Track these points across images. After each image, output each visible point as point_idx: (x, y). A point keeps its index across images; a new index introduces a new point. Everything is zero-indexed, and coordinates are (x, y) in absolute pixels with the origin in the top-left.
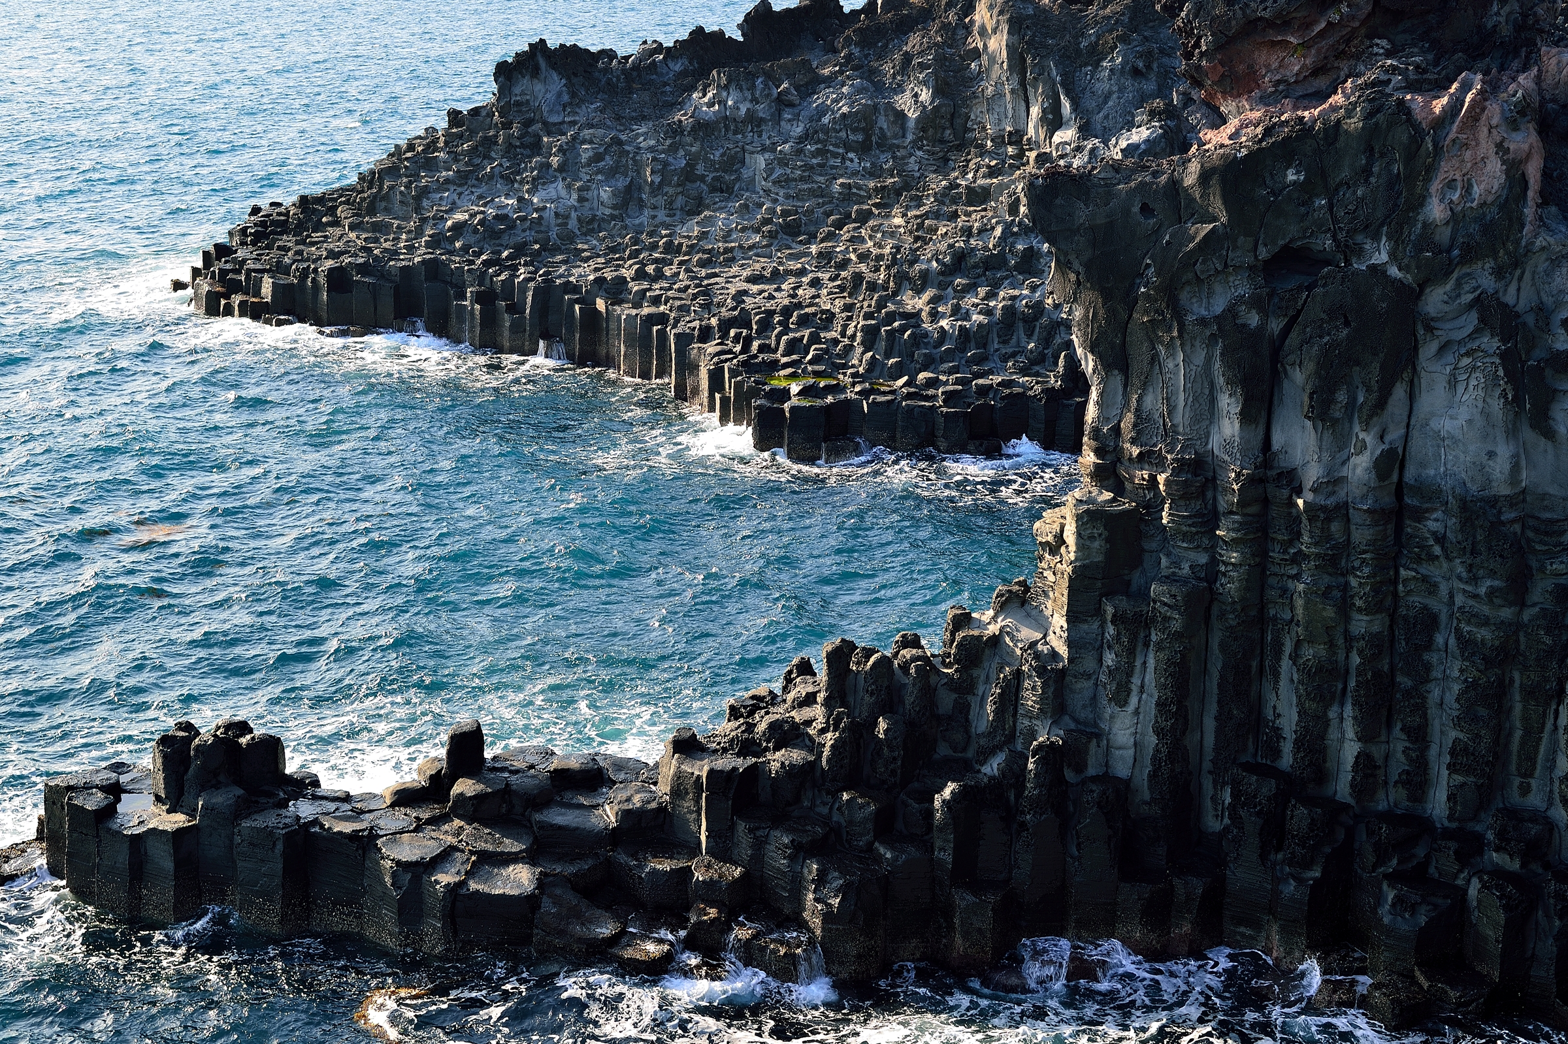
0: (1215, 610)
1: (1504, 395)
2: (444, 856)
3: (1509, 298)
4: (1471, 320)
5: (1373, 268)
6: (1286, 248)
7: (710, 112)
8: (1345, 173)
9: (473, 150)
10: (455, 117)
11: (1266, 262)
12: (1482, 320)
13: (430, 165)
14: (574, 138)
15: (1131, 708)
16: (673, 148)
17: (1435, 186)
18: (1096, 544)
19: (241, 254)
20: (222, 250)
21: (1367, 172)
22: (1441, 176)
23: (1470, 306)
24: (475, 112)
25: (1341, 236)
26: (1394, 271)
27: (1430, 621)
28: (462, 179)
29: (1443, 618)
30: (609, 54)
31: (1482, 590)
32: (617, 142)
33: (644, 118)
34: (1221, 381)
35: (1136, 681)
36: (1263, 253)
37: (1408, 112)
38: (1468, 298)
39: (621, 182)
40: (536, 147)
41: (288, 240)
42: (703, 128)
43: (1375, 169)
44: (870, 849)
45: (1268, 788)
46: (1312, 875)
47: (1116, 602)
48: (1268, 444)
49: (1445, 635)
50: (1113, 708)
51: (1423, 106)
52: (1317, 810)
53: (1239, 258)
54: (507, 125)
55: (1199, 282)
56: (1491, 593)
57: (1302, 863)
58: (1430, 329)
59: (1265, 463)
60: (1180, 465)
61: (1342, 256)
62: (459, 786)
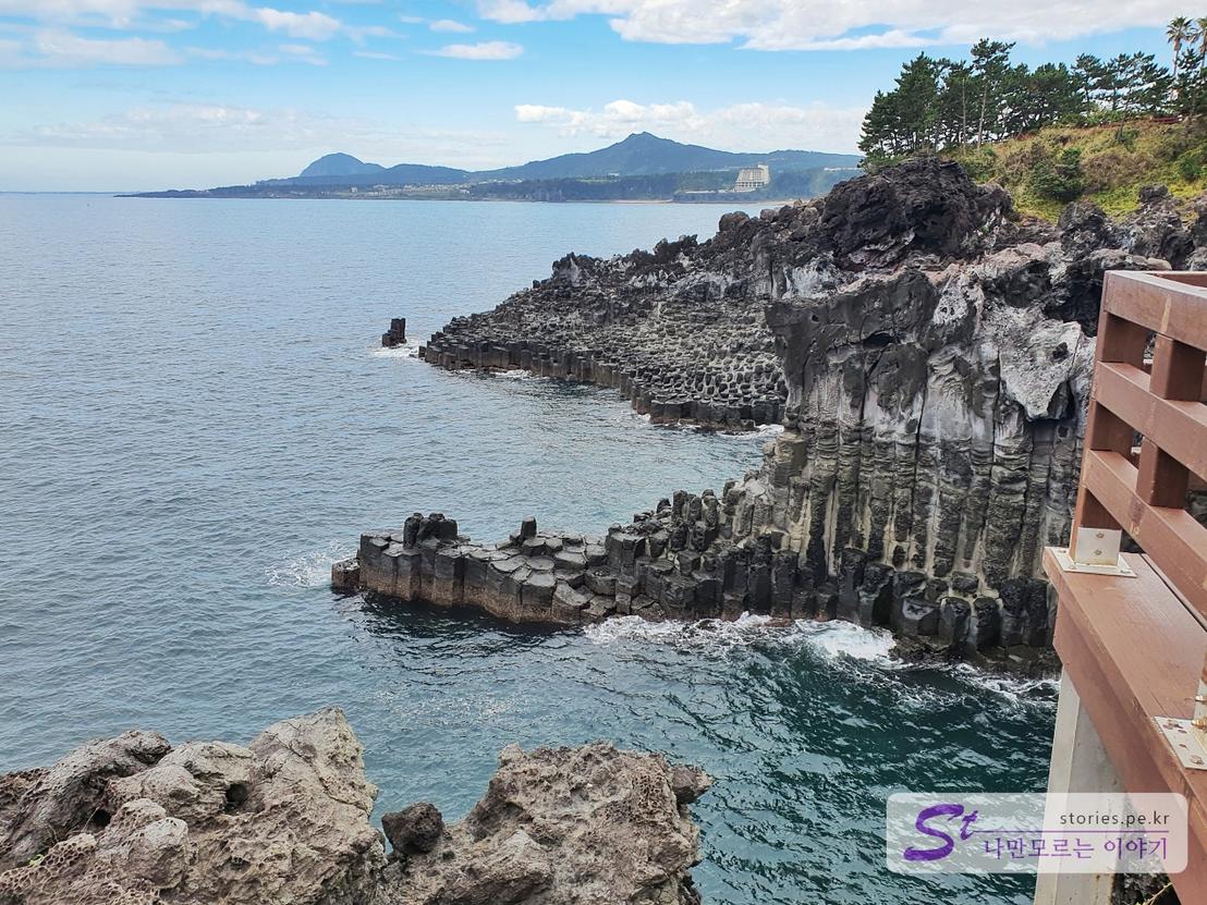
0: (837, 485)
1: (964, 398)
2: (517, 570)
3: (968, 359)
4: (950, 367)
5: (909, 344)
6: (873, 335)
7: (639, 284)
8: (899, 305)
9: (543, 298)
10: (536, 284)
11: (865, 340)
12: (955, 366)
13: (525, 302)
14: (584, 294)
15: (800, 523)
16: (624, 299)
17: (937, 310)
18: (787, 455)
19: (447, 336)
20: (439, 335)
21: (908, 304)
22: (940, 306)
23: (950, 361)
24: (544, 282)
25: (897, 330)
26: (918, 346)
27: (929, 493)
29: (935, 491)
30: (600, 260)
31: (951, 480)
33: (611, 287)
34: (843, 390)
35: (803, 512)
36: (863, 337)
37: (927, 279)
38: (949, 358)
39: (602, 313)
40: (568, 297)
42: (637, 291)
43: (912, 303)
44: (690, 575)
45: (857, 559)
46: (874, 596)
47: (796, 479)
48: (862, 416)
49: (935, 499)
50: (793, 523)
51: (933, 277)
52: (878, 569)
53: (853, 338)
54: (557, 287)
55: (836, 348)
56: (955, 481)
57: (870, 591)
58: (933, 370)
59: (861, 424)
60: (825, 424)
61: (897, 339)
62: (526, 542)
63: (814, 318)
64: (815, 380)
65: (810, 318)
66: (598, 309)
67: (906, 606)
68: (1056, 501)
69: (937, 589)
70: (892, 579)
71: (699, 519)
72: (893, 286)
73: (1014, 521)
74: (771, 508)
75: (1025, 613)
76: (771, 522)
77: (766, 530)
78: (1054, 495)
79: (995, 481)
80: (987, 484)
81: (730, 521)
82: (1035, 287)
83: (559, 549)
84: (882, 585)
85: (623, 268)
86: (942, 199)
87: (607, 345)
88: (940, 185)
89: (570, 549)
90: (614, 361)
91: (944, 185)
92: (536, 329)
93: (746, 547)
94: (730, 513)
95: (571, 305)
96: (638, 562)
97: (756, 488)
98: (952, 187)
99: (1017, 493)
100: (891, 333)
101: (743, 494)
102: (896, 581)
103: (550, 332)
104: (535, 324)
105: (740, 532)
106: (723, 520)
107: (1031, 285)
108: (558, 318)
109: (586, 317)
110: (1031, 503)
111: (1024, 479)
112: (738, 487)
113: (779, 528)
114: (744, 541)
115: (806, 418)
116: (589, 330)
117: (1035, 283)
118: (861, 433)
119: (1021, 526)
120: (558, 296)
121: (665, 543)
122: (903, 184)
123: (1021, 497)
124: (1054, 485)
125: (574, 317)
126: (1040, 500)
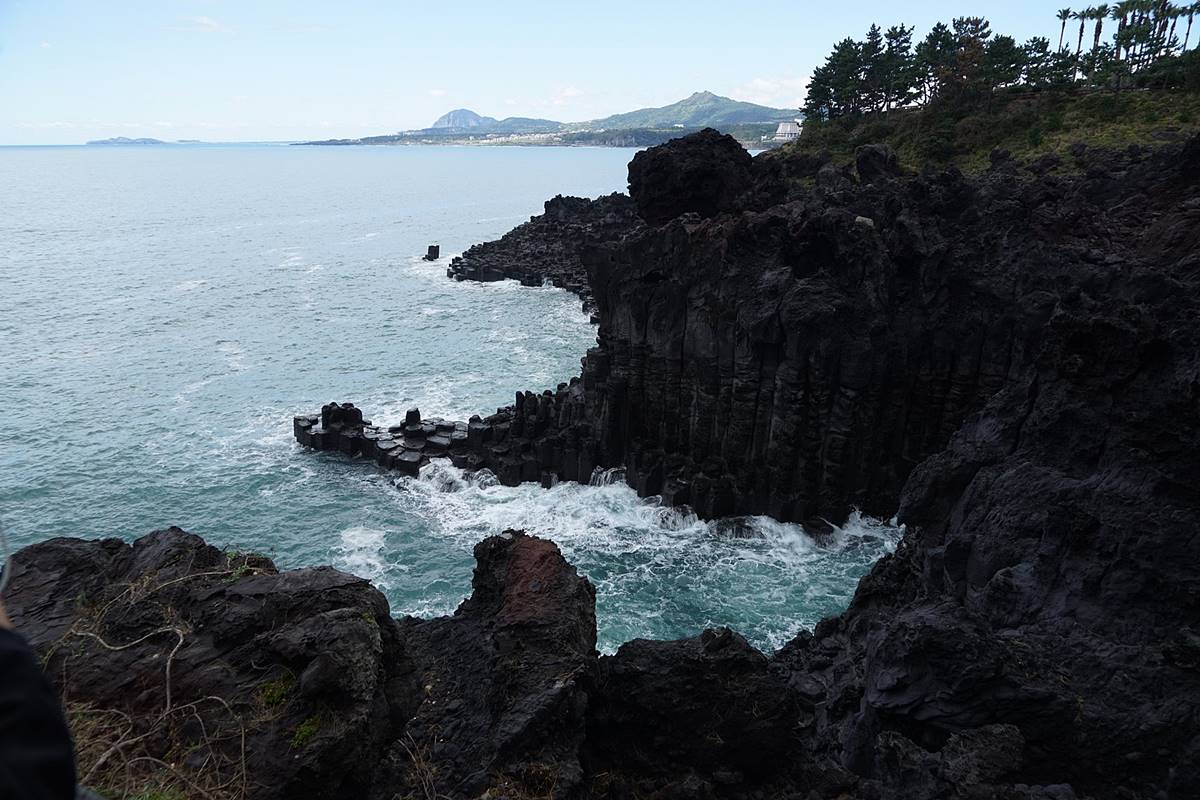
1: (711, 325)
2: (395, 448)
3: (716, 293)
4: (703, 300)
5: (674, 281)
6: (651, 273)
7: (609, 220)
8: (666, 250)
9: (536, 230)
10: (532, 218)
11: (645, 277)
12: (706, 300)
13: (523, 234)
14: (566, 228)
15: (601, 418)
18: (593, 365)
19: (463, 260)
20: (458, 259)
21: (672, 250)
23: (703, 296)
24: (539, 217)
25: (666, 270)
27: (690, 398)
28: (532, 238)
30: (587, 200)
31: (703, 388)
32: (580, 228)
33: (589, 222)
34: (631, 316)
35: (603, 410)
36: (643, 275)
37: (685, 231)
38: (702, 293)
39: (580, 242)
40: (555, 230)
41: (477, 257)
42: (607, 226)
43: (675, 249)
44: (520, 456)
45: (638, 447)
46: (650, 475)
47: (600, 385)
48: (645, 337)
49: (694, 401)
50: (596, 418)
51: (690, 229)
52: (650, 455)
53: (637, 276)
54: (547, 222)
55: (625, 283)
56: (706, 389)
57: (646, 472)
58: (691, 303)
59: (643, 343)
60: (621, 341)
61: (664, 278)
62: (407, 428)
63: (613, 259)
64: (613, 308)
65: (610, 259)
66: (576, 240)
67: (667, 485)
68: (777, 407)
69: (691, 472)
70: (661, 463)
71: (534, 412)
72: (664, 234)
73: (748, 421)
74: (583, 406)
75: (751, 492)
76: (583, 416)
77: (578, 423)
78: (776, 402)
79: (734, 391)
80: (729, 391)
81: (557, 416)
82: (776, 238)
83: (432, 433)
84: (653, 468)
85: (603, 207)
86: (713, 166)
87: (578, 269)
88: (713, 155)
89: (442, 434)
90: (579, 282)
91: (716, 155)
92: (526, 255)
93: (563, 436)
94: (558, 409)
95: (556, 236)
96: (484, 445)
97: (576, 391)
98: (724, 156)
99: (749, 400)
100: (661, 272)
101: (567, 394)
102: (664, 464)
103: (537, 258)
104: (528, 251)
105: (562, 424)
106: (553, 415)
107: (772, 236)
108: (545, 247)
109: (567, 246)
110: (760, 408)
111: (752, 390)
112: (565, 390)
113: (589, 422)
114: (563, 432)
115: (609, 336)
116: (568, 256)
117: (775, 234)
118: (644, 347)
119: (754, 425)
120: (547, 229)
121: (506, 431)
122: (681, 154)
123: (751, 404)
124: (776, 395)
125: (558, 246)
126: (765, 406)
